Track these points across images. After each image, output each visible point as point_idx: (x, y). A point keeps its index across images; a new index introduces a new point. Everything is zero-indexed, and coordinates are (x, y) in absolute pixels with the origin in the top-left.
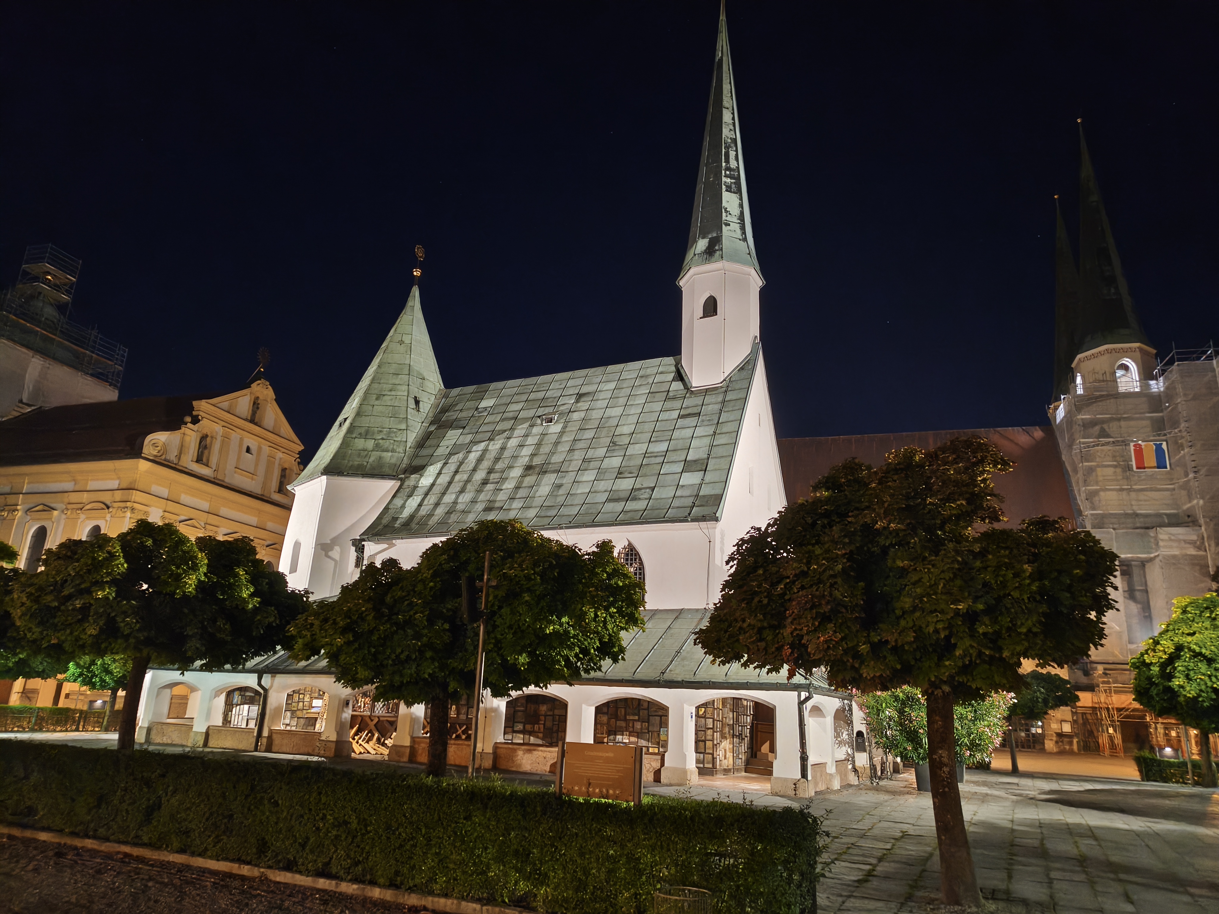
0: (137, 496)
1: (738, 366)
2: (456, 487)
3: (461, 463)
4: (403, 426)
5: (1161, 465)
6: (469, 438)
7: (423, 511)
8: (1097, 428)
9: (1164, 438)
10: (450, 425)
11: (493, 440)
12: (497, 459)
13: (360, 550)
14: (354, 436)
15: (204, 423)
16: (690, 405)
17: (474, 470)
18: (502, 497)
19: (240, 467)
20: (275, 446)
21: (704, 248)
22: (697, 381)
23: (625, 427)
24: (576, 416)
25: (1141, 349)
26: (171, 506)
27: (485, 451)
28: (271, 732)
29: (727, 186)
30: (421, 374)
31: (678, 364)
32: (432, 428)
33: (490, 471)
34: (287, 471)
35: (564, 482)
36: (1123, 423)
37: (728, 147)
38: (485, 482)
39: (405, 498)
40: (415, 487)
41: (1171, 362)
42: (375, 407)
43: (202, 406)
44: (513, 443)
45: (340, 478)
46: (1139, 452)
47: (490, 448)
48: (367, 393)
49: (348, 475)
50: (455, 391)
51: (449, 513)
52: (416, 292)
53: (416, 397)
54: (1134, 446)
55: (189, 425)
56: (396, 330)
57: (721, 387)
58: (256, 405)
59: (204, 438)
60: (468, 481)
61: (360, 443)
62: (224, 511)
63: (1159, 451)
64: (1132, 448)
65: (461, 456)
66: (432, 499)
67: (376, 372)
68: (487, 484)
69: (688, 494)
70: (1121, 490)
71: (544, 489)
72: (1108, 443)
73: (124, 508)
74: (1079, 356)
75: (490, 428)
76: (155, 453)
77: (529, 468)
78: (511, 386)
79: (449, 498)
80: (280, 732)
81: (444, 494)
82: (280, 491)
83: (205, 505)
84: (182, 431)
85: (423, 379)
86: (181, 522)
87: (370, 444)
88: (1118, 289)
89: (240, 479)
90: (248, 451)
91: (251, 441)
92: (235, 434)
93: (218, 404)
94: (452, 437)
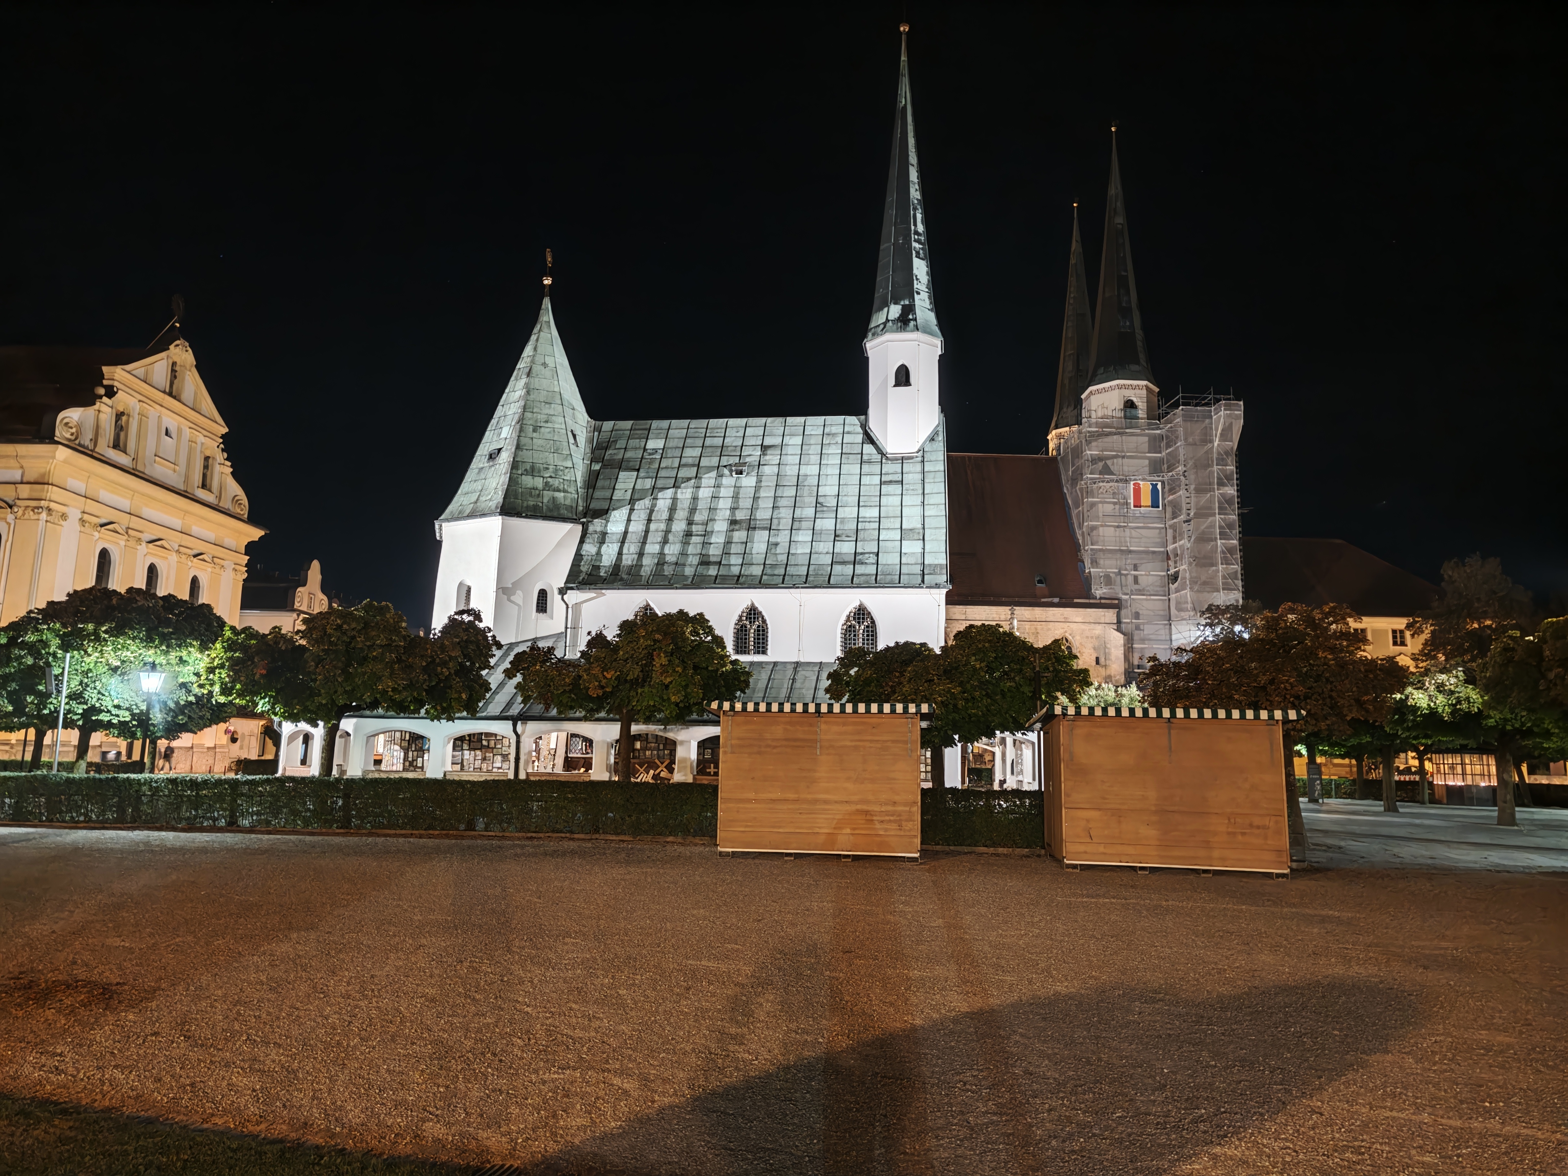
0: (53, 493)
1: (928, 437)
2: (655, 538)
3: (651, 511)
4: (569, 464)
5: (1155, 505)
6: (648, 483)
7: (628, 560)
8: (1101, 464)
9: (1160, 478)
10: (621, 465)
11: (679, 487)
12: (693, 510)
14: (520, 472)
15: (120, 395)
16: (890, 471)
17: (670, 519)
18: (714, 551)
19: (160, 455)
20: (196, 427)
21: (897, 315)
22: (892, 447)
23: (827, 488)
24: (767, 470)
25: (1147, 387)
26: (91, 507)
27: (675, 500)
29: (915, 252)
30: (571, 404)
31: (864, 426)
33: (690, 523)
34: (210, 460)
35: (779, 540)
36: (1125, 460)
38: (688, 534)
39: (598, 545)
40: (604, 533)
41: (1176, 405)
42: (534, 440)
43: (116, 374)
44: (704, 493)
45: (518, 519)
46: (1137, 491)
47: (679, 496)
48: (521, 423)
49: (527, 517)
50: (608, 425)
51: (658, 564)
52: (547, 303)
53: (572, 430)
54: (1134, 484)
55: (105, 399)
56: (535, 349)
57: (915, 457)
58: (174, 372)
59: (119, 415)
60: (668, 532)
61: (528, 481)
62: (147, 512)
63: (1154, 491)
64: (1132, 486)
65: (647, 502)
66: (632, 548)
67: (525, 399)
68: (691, 535)
69: (913, 562)
70: (1118, 527)
71: (760, 547)
72: (1112, 481)
73: (38, 508)
74: (1091, 388)
76: (68, 436)
77: (734, 522)
78: (679, 427)
81: (644, 543)
82: (204, 486)
83: (125, 504)
84: (96, 407)
85: (573, 409)
86: (102, 525)
87: (539, 482)
88: (1132, 322)
89: (161, 471)
90: (167, 434)
91: (170, 421)
92: (153, 411)
93: (133, 372)
94: (626, 481)
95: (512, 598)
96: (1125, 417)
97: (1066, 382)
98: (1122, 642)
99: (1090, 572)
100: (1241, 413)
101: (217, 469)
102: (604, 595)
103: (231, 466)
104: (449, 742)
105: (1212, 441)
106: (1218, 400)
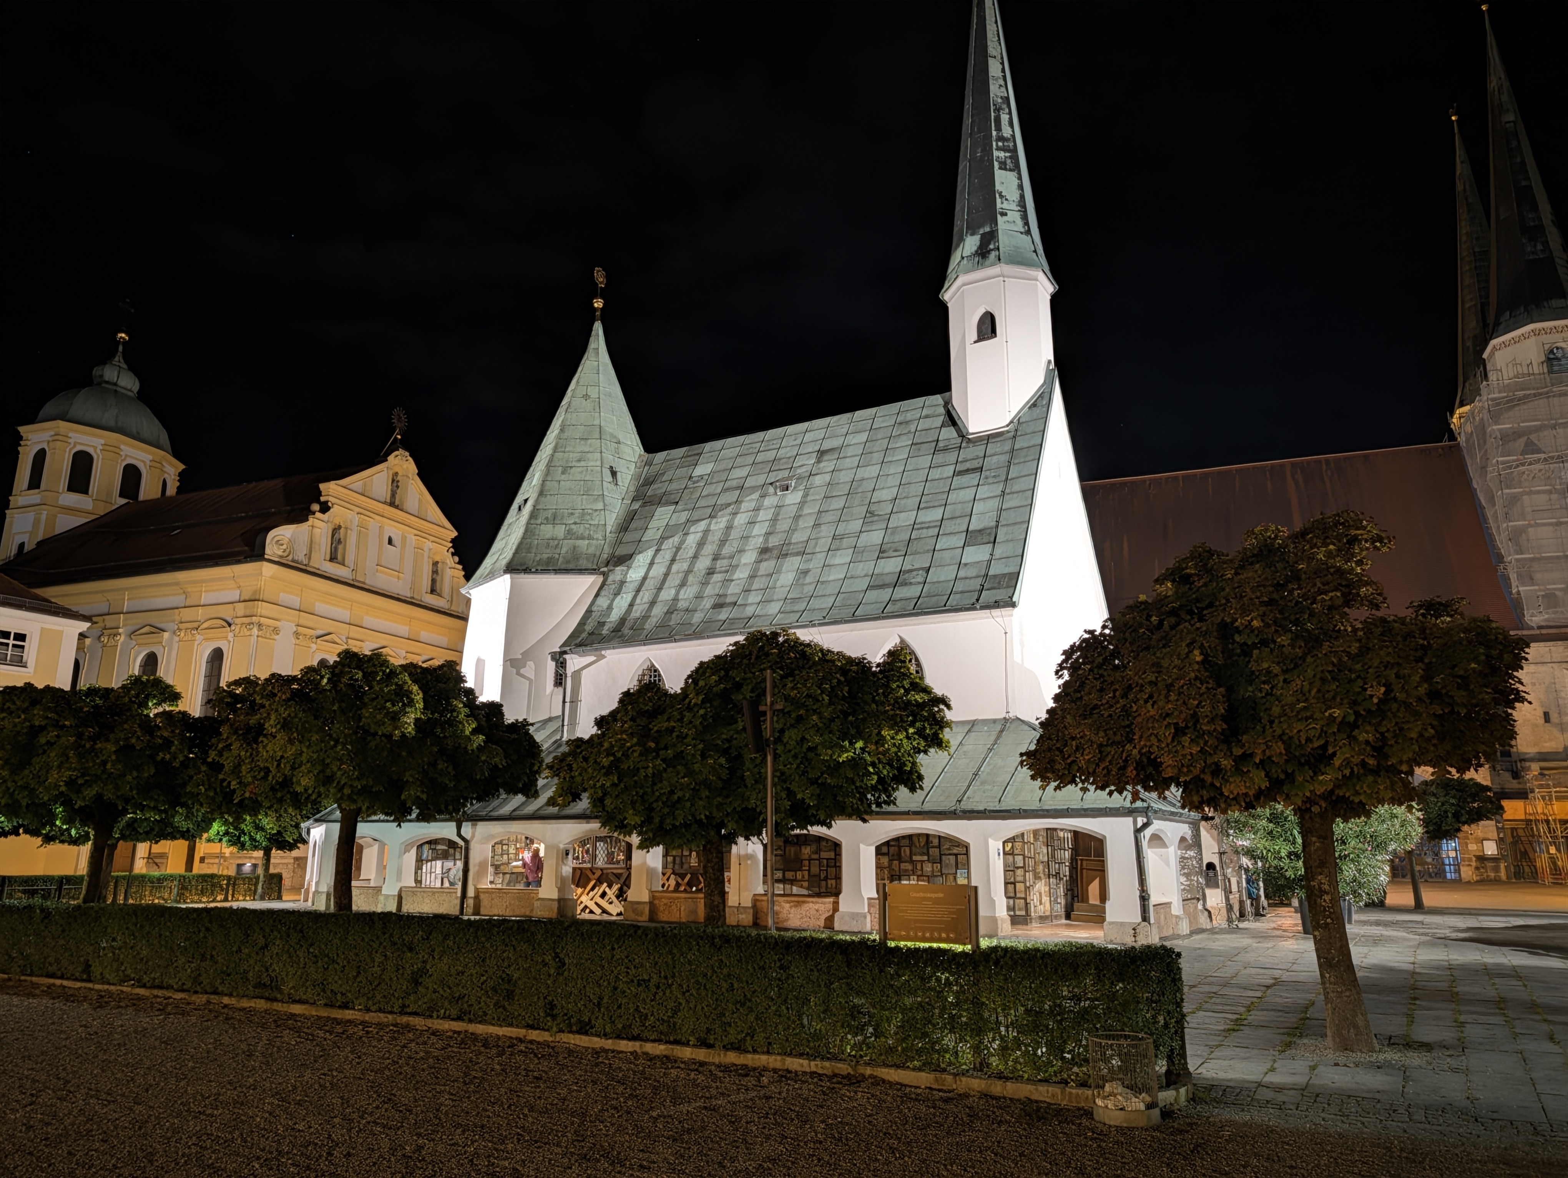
0: (263, 608)
1: (1028, 402)
2: (674, 580)
3: (678, 549)
4: (600, 506)
6: (683, 517)
7: (636, 613)
10: (659, 501)
11: (715, 517)
12: (723, 542)
13: (561, 664)
14: (539, 521)
15: (335, 510)
16: (969, 457)
17: (695, 557)
18: (733, 589)
19: (383, 564)
20: (422, 533)
21: (975, 248)
22: (974, 425)
23: (885, 491)
24: (818, 480)
26: (306, 619)
27: (706, 532)
28: (478, 892)
29: (1000, 163)
30: (617, 437)
31: (947, 403)
32: (636, 506)
33: (716, 558)
34: (440, 565)
35: (811, 566)
37: (998, 110)
38: (711, 572)
39: (611, 597)
40: (622, 583)
42: (562, 483)
43: (330, 489)
44: (741, 519)
45: (527, 576)
47: (712, 527)
48: (549, 466)
49: (537, 572)
50: (661, 456)
51: (669, 613)
52: (598, 328)
53: (611, 467)
55: (318, 515)
56: (578, 381)
57: (1008, 432)
58: (395, 482)
59: (336, 530)
60: (689, 572)
61: (547, 531)
65: (676, 539)
66: (645, 596)
67: (558, 437)
68: (713, 573)
69: (974, 574)
70: (1559, 524)
71: (787, 578)
73: (249, 624)
74: (1494, 342)
75: (711, 501)
76: (280, 553)
77: (764, 551)
78: (731, 446)
79: (667, 594)
80: (487, 891)
81: (660, 589)
82: (433, 591)
83: (344, 615)
84: (309, 523)
85: (619, 442)
86: (318, 637)
87: (560, 531)
89: (383, 580)
90: (390, 542)
91: (393, 530)
92: (373, 523)
93: (350, 487)
94: (663, 516)
95: (522, 671)
96: (1551, 372)
99: (1518, 593)
101: (449, 573)
102: (604, 657)
103: (464, 569)
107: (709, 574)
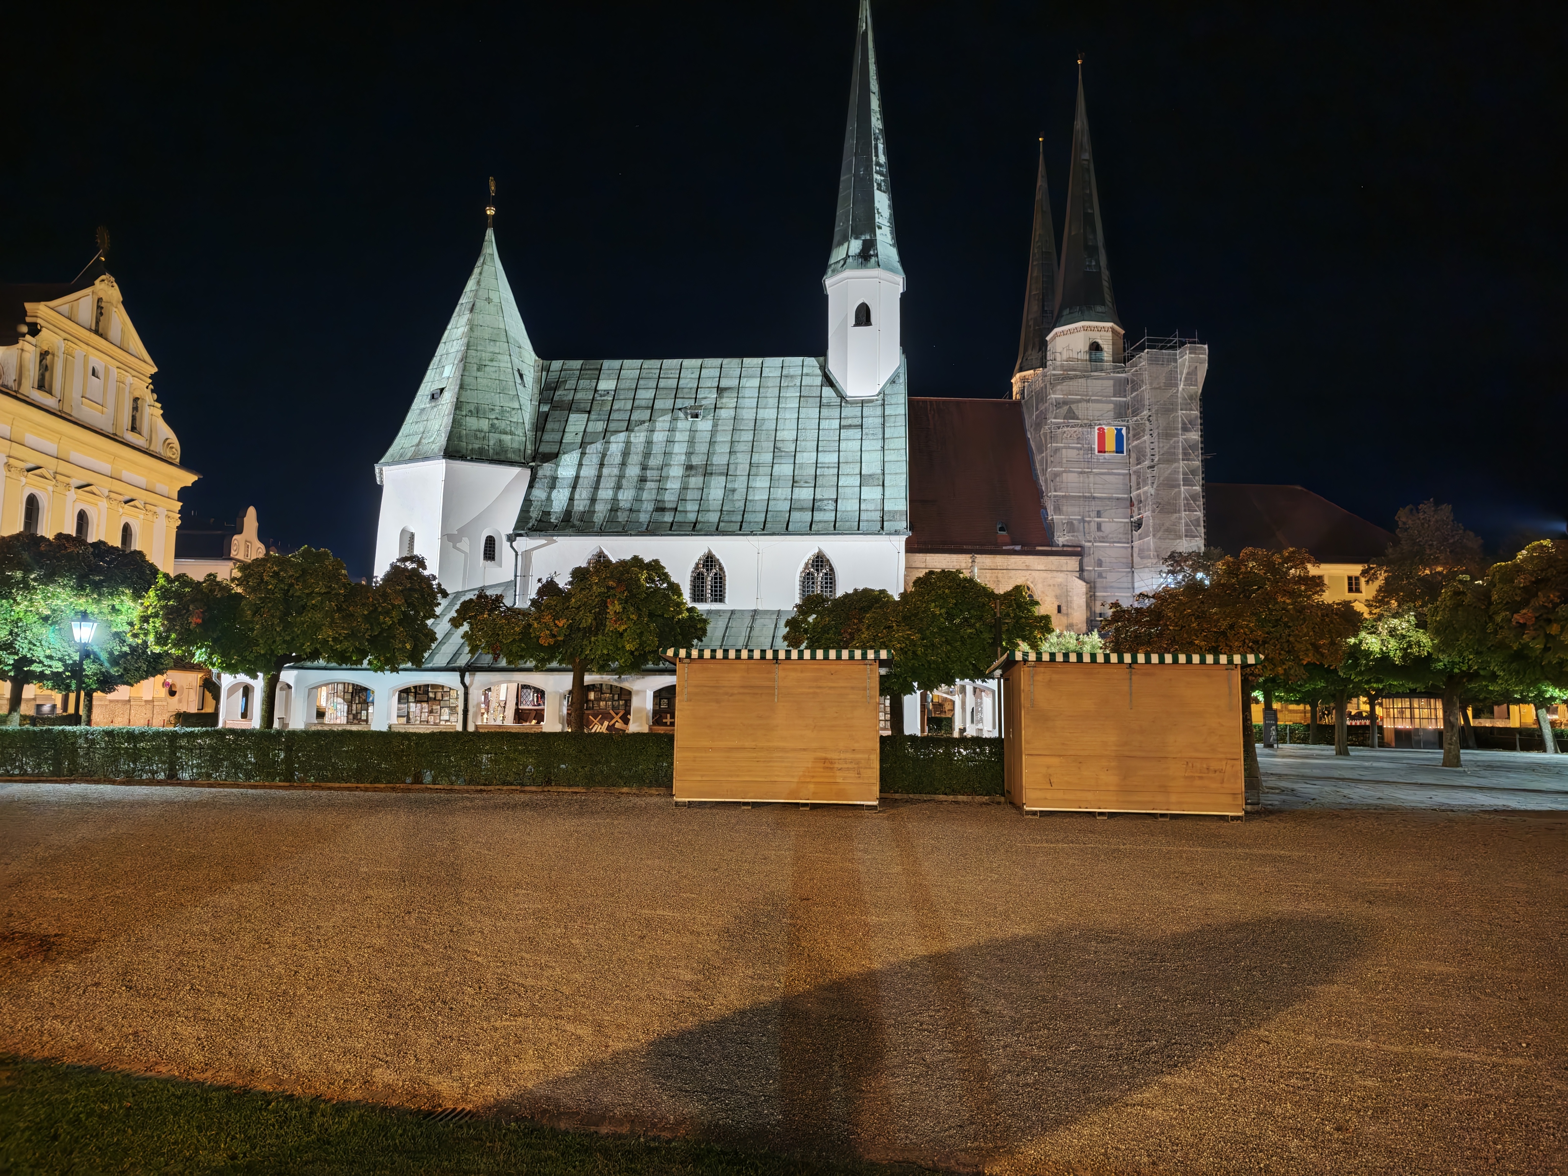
1: (890, 379)
2: (608, 484)
3: (603, 455)
4: (516, 405)
5: (1119, 450)
6: (600, 426)
7: (580, 505)
8: (1066, 408)
9: (1125, 423)
10: (570, 407)
11: (632, 431)
12: (647, 455)
15: (44, 333)
16: (850, 415)
17: (623, 464)
18: (670, 497)
19: (87, 396)
20: (124, 366)
21: (858, 251)
22: (854, 388)
23: (786, 433)
24: (724, 413)
25: (1113, 331)
26: (18, 451)
27: (628, 443)
29: (876, 183)
30: (517, 342)
31: (823, 368)
32: (544, 409)
33: (644, 468)
34: (139, 402)
35: (736, 486)
36: (1090, 405)
37: (876, 139)
38: (643, 480)
39: (548, 490)
40: (555, 478)
41: (1141, 348)
42: (479, 380)
43: (39, 311)
44: (658, 437)
45: (463, 462)
46: (1102, 436)
47: (632, 439)
48: (464, 362)
49: (472, 460)
51: (612, 511)
52: (490, 234)
53: (518, 370)
54: (1099, 429)
55: (28, 337)
56: (478, 283)
57: (877, 400)
58: (100, 309)
59: (44, 355)
60: (621, 477)
61: (472, 423)
62: (75, 456)
63: (1119, 436)
64: (1097, 431)
65: (599, 446)
66: (584, 493)
67: (468, 335)
68: (646, 481)
69: (873, 508)
70: (1081, 473)
71: (717, 493)
72: (1076, 425)
74: (1056, 330)
75: (624, 416)
77: (689, 468)
78: (631, 366)
81: (596, 488)
82: (133, 429)
83: (52, 448)
84: (19, 346)
85: (520, 347)
86: (29, 470)
87: (484, 424)
88: (1098, 262)
89: (89, 412)
90: (94, 373)
91: (97, 360)
92: (79, 350)
93: (59, 309)
94: (576, 423)
95: (458, 545)
96: (1090, 360)
97: (1031, 323)
98: (1084, 590)
99: (1052, 519)
100: (1205, 357)
101: (147, 411)
102: (555, 541)
103: (162, 408)
104: (394, 695)
105: (1176, 385)
106: (1182, 344)
107: (641, 481)
